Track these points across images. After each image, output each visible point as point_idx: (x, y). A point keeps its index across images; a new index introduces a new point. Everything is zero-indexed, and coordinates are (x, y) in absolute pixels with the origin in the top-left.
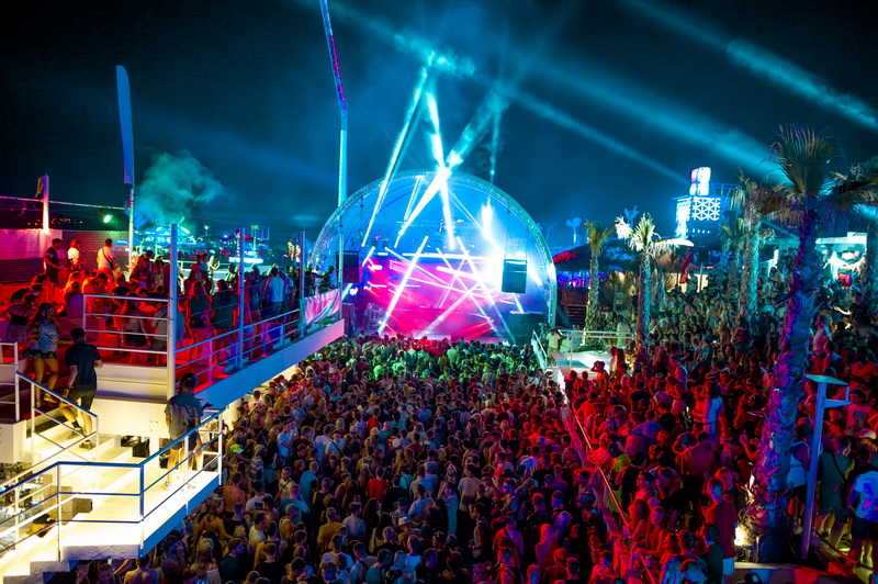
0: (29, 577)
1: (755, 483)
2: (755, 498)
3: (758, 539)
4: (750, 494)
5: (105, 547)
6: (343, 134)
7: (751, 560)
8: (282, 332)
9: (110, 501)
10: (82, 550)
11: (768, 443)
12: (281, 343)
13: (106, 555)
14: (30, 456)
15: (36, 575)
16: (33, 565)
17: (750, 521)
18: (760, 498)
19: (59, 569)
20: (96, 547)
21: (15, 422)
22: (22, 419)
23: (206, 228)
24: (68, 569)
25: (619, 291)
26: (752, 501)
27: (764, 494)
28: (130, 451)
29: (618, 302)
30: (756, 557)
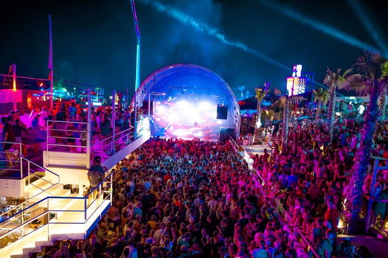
0: (35, 248)
1: (347, 201)
2: (347, 208)
3: (348, 225)
4: (344, 206)
5: (69, 234)
6: (138, 47)
7: (344, 234)
8: (128, 137)
9: (65, 214)
10: (59, 236)
11: (353, 185)
12: (127, 142)
13: (70, 238)
14: (28, 194)
15: (38, 247)
16: (36, 243)
17: (344, 217)
18: (349, 208)
19: (48, 244)
20: (65, 235)
21: (21, 179)
22: (23, 177)
23: (75, 89)
24: (52, 244)
25: (267, 119)
26: (345, 209)
27: (351, 206)
28: (70, 191)
29: (267, 124)
30: (347, 232)
